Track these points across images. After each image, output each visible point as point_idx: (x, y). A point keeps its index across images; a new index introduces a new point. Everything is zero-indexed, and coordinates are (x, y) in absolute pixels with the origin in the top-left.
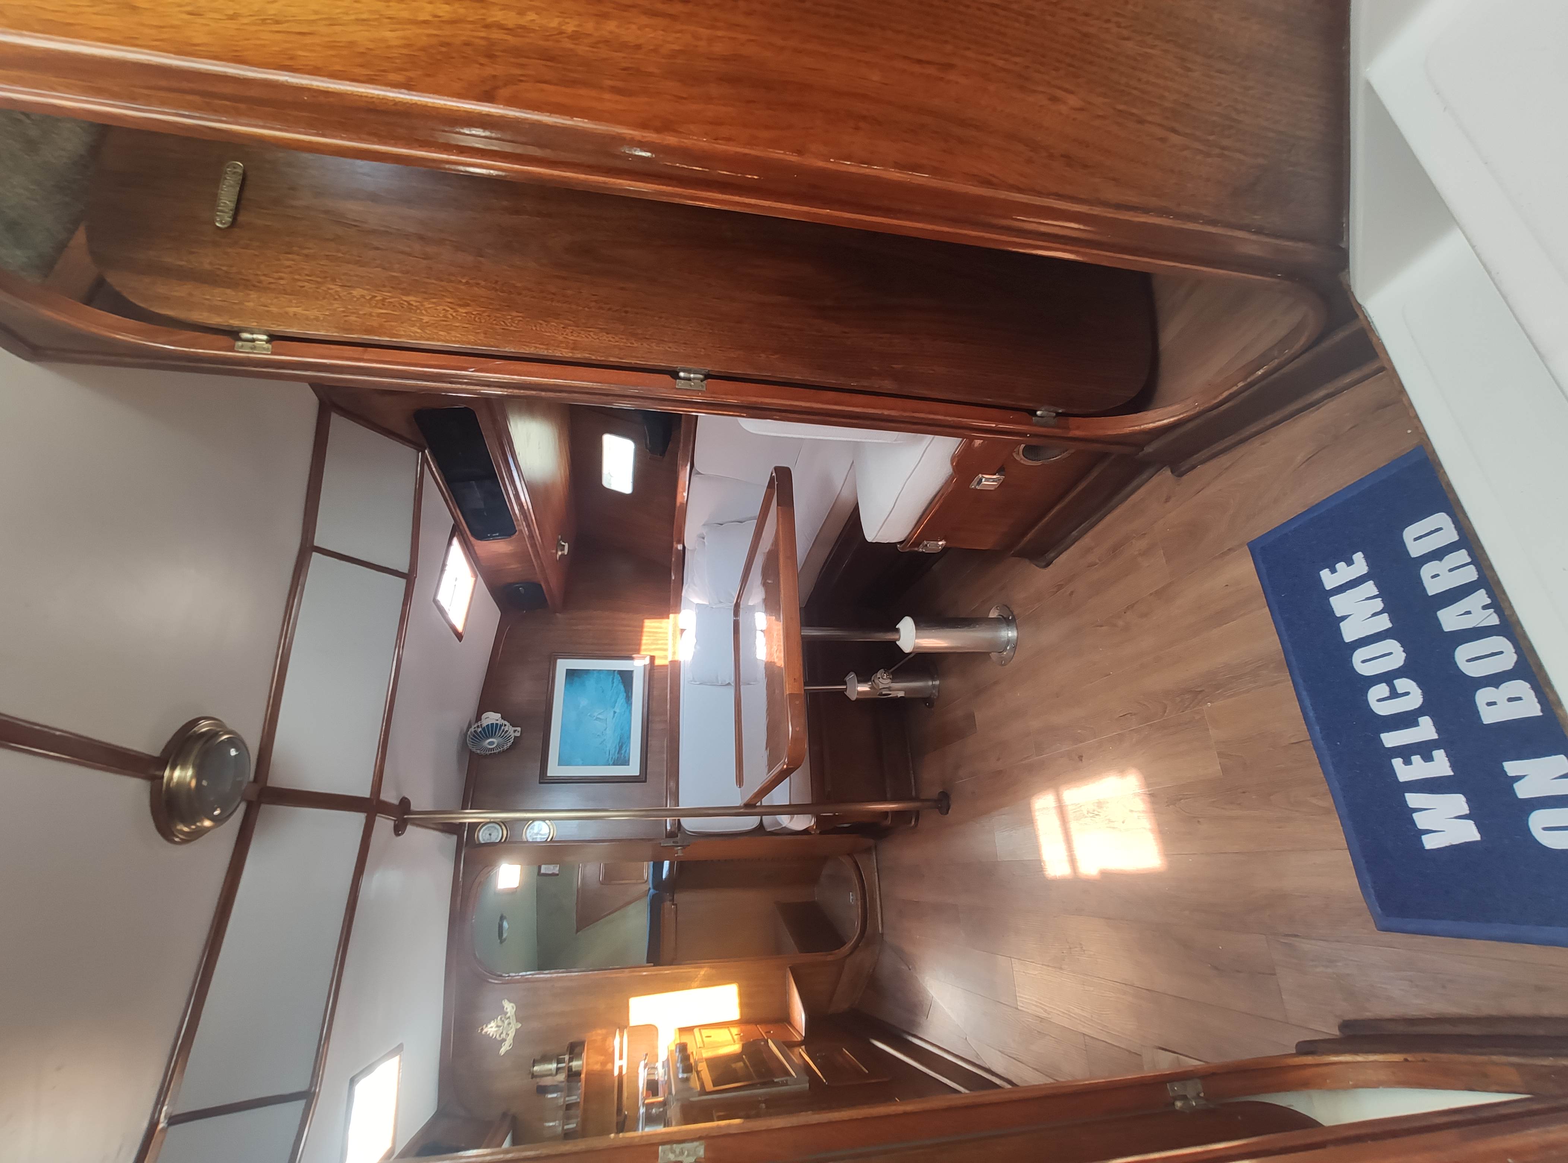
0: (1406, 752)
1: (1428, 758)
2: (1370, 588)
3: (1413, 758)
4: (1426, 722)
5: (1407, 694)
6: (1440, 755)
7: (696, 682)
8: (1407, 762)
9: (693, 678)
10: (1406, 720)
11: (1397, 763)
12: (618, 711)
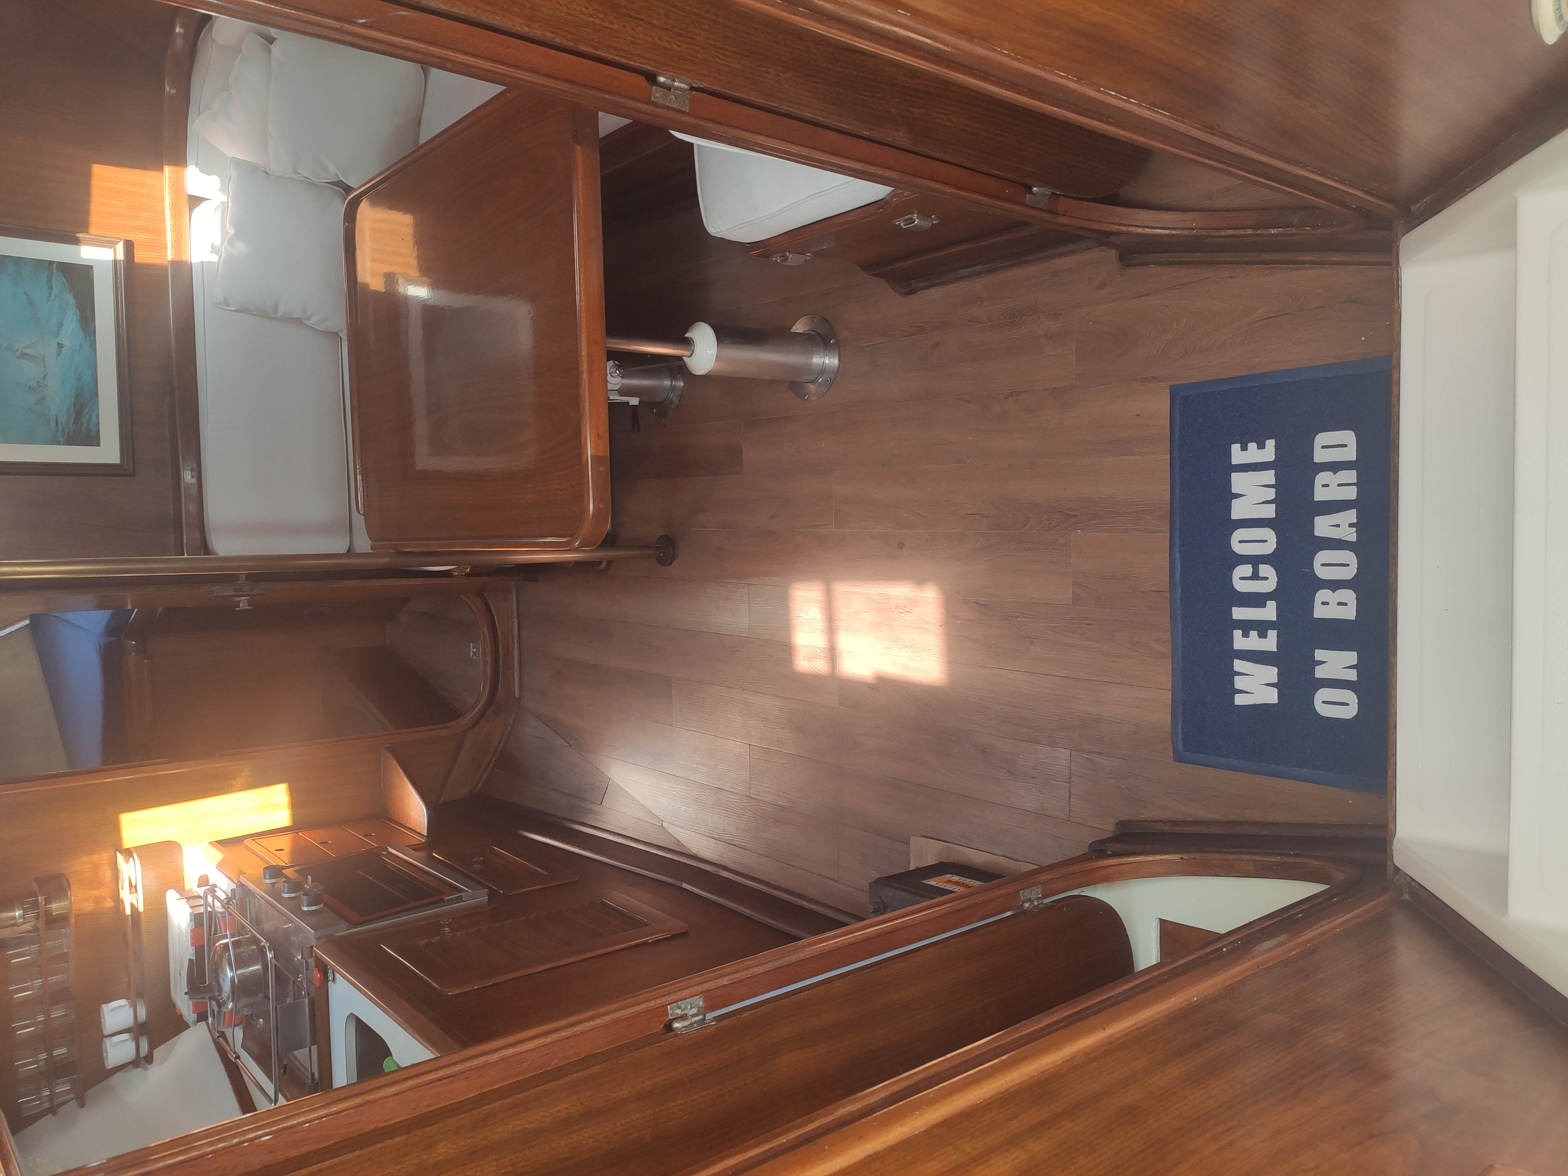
0: (1247, 626)
1: (1263, 635)
2: (1269, 476)
3: (1251, 632)
4: (1272, 605)
5: (1266, 579)
6: (1273, 634)
7: (228, 306)
8: (1246, 635)
9: (225, 300)
10: (1256, 600)
11: (1237, 634)
12: (67, 343)
